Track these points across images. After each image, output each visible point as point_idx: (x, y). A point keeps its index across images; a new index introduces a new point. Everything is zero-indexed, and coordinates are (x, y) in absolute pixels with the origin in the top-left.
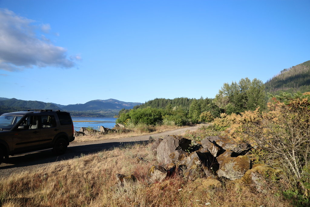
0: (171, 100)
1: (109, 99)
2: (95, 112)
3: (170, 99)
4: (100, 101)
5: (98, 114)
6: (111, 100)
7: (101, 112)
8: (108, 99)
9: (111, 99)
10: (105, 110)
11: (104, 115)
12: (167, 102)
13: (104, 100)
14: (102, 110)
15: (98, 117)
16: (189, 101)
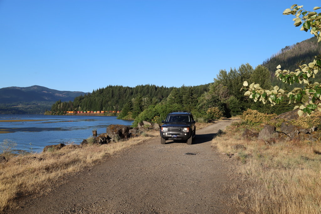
1: (32, 87)
2: (10, 106)
4: (17, 88)
5: (14, 109)
6: (36, 88)
7: (20, 106)
8: (30, 86)
9: (35, 86)
10: (27, 103)
11: (25, 110)
12: (126, 90)
13: (24, 88)
14: (21, 103)
15: (14, 114)
16: (157, 91)
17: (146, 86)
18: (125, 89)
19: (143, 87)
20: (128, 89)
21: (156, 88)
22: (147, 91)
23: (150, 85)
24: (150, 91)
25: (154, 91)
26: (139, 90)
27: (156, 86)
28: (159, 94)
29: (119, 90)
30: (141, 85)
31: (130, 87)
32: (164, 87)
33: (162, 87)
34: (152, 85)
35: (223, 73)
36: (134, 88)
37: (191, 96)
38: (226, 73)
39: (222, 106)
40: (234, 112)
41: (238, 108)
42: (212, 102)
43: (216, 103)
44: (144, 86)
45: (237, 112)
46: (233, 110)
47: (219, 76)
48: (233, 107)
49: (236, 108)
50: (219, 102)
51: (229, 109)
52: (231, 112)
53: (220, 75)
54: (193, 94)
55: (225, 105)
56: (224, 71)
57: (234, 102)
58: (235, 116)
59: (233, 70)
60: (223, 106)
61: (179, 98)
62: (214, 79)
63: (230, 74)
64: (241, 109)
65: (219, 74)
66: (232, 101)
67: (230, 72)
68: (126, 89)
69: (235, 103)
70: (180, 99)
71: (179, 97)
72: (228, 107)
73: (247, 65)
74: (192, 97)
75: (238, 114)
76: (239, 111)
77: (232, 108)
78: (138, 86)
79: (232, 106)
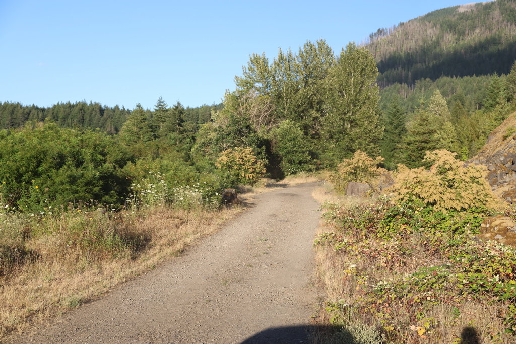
0: (43, 110)
3: (39, 107)
12: (29, 114)
16: (105, 115)
17: (77, 105)
18: (26, 110)
19: (70, 106)
20: (33, 111)
21: (102, 111)
22: (79, 116)
23: (88, 103)
24: (87, 117)
25: (98, 115)
26: (61, 115)
27: (103, 106)
28: (108, 124)
29: (12, 113)
30: (65, 102)
31: (40, 106)
32: (121, 108)
33: (117, 107)
34: (93, 103)
35: (259, 62)
36: (49, 109)
37: (180, 125)
38: (265, 61)
39: (259, 146)
40: (291, 162)
41: (304, 152)
42: (230, 134)
43: (244, 139)
44: (73, 106)
45: (300, 163)
46: (290, 156)
47: (248, 71)
48: (290, 148)
49: (296, 152)
50: (252, 135)
51: (278, 156)
52: (285, 164)
53: (251, 69)
54: (184, 122)
55: (267, 143)
56: (261, 56)
57: (293, 136)
58: (294, 173)
59: (286, 56)
60: (264, 147)
61: (151, 130)
62: (236, 77)
63: (278, 65)
64: (309, 154)
65: (247, 66)
66: (286, 133)
67: (277, 59)
68: (30, 112)
69: (294, 139)
70: (151, 132)
71: (151, 127)
72: (274, 149)
73: (319, 44)
74: (182, 128)
75: (302, 169)
76: (306, 162)
77: (288, 152)
78: (58, 104)
79: (286, 148)
